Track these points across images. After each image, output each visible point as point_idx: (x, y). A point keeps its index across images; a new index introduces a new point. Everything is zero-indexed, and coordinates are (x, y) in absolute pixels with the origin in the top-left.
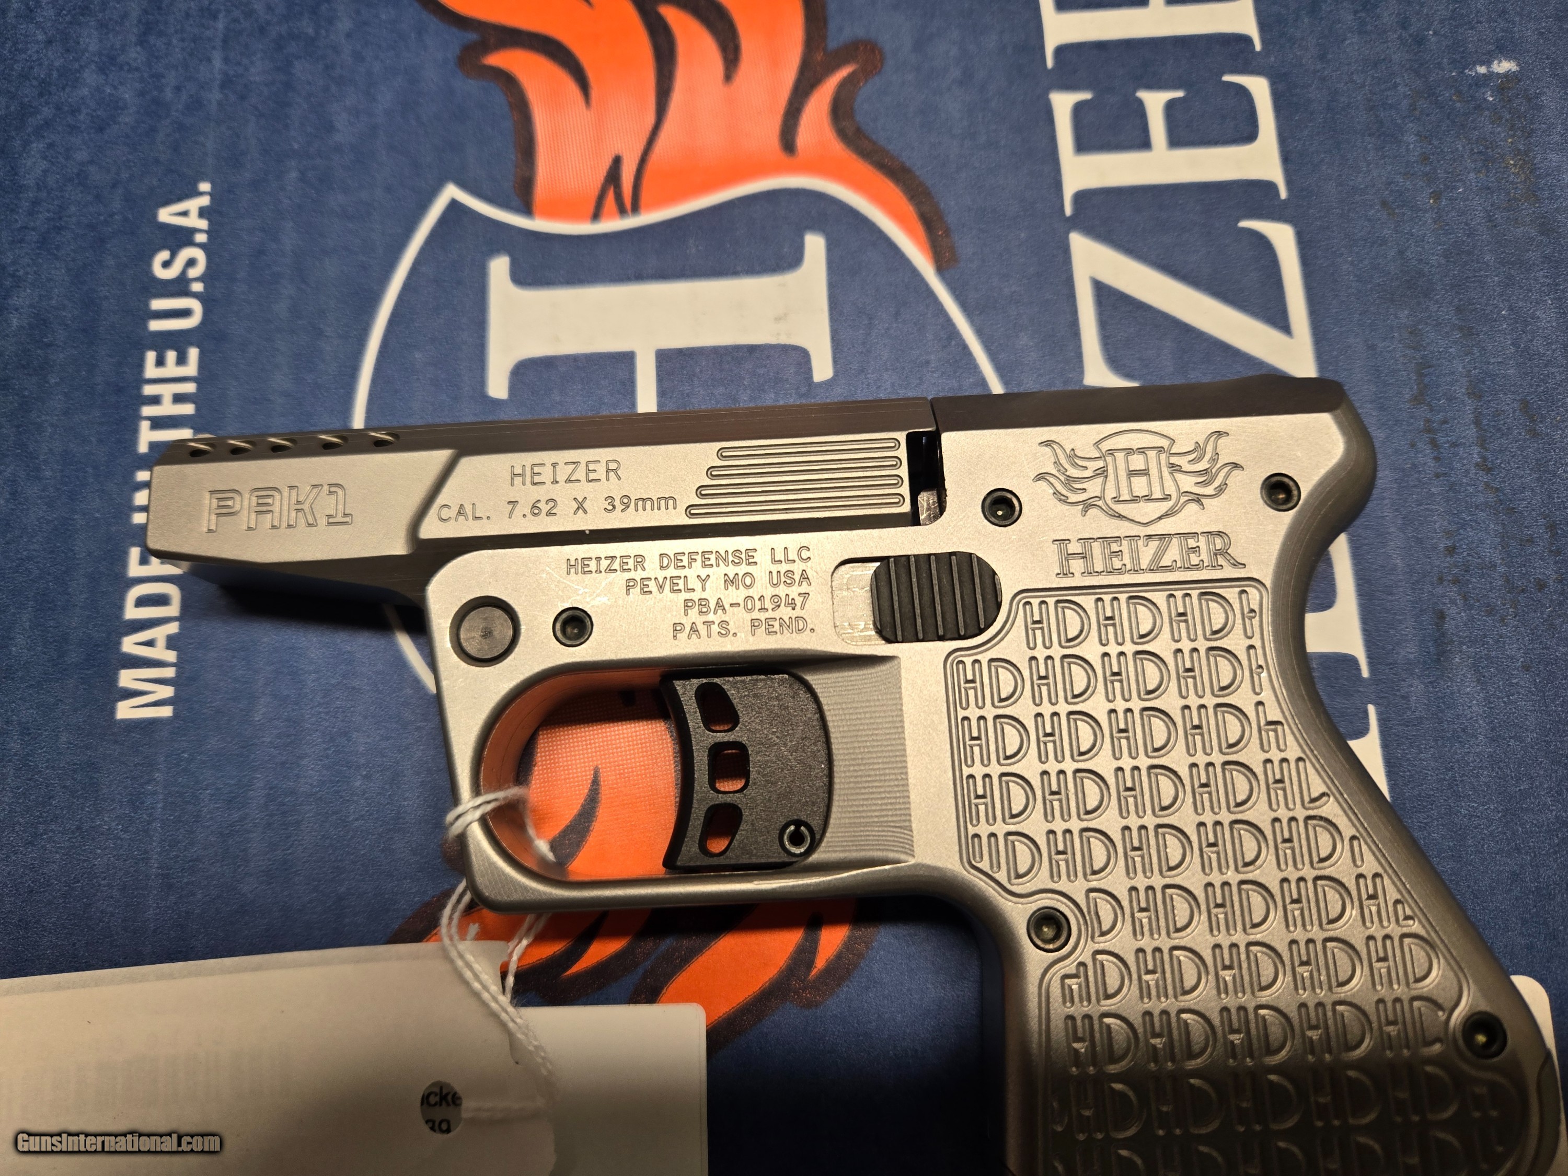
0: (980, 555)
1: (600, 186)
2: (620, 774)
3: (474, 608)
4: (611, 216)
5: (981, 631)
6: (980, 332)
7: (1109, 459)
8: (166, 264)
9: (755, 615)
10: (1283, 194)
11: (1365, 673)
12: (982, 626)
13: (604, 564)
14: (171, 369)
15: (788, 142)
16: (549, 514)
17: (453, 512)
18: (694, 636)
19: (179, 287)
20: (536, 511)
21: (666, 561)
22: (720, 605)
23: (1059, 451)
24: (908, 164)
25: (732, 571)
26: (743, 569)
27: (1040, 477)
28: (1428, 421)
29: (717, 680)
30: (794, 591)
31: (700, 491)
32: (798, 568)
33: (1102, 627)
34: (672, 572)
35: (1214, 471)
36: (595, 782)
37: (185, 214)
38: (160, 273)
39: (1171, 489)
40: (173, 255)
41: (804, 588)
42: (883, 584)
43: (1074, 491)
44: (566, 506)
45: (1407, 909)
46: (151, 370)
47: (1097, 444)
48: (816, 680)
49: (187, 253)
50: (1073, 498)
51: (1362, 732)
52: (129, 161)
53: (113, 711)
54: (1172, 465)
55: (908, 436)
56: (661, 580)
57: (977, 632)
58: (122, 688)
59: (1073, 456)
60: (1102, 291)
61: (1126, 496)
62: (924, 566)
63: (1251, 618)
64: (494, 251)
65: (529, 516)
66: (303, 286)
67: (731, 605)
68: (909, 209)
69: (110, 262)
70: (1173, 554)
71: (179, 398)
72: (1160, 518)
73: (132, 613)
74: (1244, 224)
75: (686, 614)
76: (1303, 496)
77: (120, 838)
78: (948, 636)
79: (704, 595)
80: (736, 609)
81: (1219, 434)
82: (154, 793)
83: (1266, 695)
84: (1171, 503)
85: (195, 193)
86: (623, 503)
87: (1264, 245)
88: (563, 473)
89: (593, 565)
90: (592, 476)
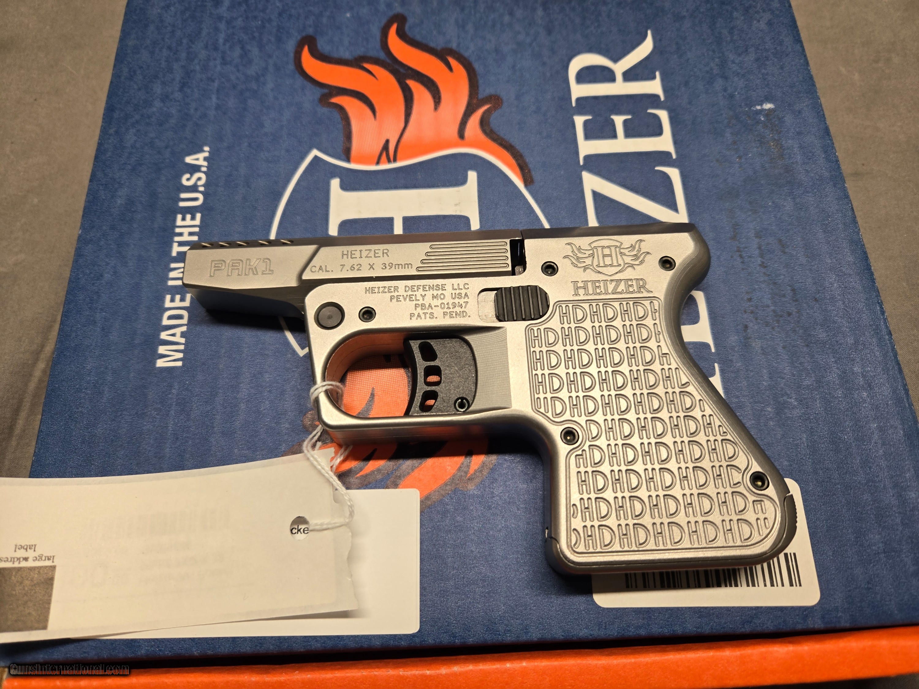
0: (540, 286)
1: (380, 151)
2: (383, 391)
3: (324, 307)
4: (384, 163)
5: (541, 317)
6: (543, 211)
7: (595, 250)
8: (188, 180)
9: (445, 310)
10: (674, 156)
11: (713, 350)
12: (541, 314)
13: (381, 289)
14: (188, 222)
15: (461, 134)
16: (358, 270)
17: (317, 269)
18: (419, 319)
19: (194, 188)
20: (353, 269)
21: (407, 289)
22: (430, 306)
23: (574, 247)
24: (513, 144)
25: (435, 292)
26: (440, 292)
27: (565, 257)
28: (738, 247)
29: (429, 341)
30: (462, 301)
31: (422, 261)
32: (463, 292)
33: (592, 316)
34: (410, 293)
35: (639, 255)
36: (373, 395)
37: (197, 159)
38: (185, 182)
39: (621, 262)
40: (192, 175)
41: (466, 300)
42: (500, 298)
43: (580, 262)
44: (366, 267)
45: (724, 428)
46: (179, 222)
47: (590, 244)
48: (469, 338)
49: (197, 175)
50: (579, 265)
51: (713, 374)
52: (173, 138)
53: (155, 363)
54: (621, 253)
55: (510, 241)
56: (405, 296)
57: (539, 317)
58: (160, 354)
59: (579, 249)
60: (596, 195)
61: (602, 264)
62: (517, 291)
63: (655, 313)
64: (333, 176)
65: (349, 270)
66: (248, 189)
67: (435, 306)
68: (513, 162)
69: (163, 178)
70: (622, 287)
71: (191, 234)
72: (617, 273)
73: (166, 322)
74: (657, 168)
75: (416, 310)
76: (677, 265)
77: (155, 418)
78: (527, 319)
79: (423, 302)
80: (437, 308)
81: (641, 241)
82: (171, 398)
83: (662, 344)
84: (621, 268)
85: (203, 151)
86: (389, 266)
87: (667, 178)
88: (364, 254)
89: (376, 290)
90: (377, 255)
